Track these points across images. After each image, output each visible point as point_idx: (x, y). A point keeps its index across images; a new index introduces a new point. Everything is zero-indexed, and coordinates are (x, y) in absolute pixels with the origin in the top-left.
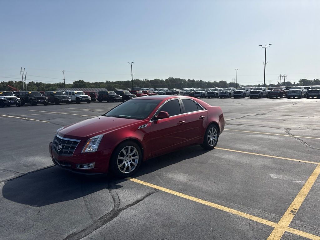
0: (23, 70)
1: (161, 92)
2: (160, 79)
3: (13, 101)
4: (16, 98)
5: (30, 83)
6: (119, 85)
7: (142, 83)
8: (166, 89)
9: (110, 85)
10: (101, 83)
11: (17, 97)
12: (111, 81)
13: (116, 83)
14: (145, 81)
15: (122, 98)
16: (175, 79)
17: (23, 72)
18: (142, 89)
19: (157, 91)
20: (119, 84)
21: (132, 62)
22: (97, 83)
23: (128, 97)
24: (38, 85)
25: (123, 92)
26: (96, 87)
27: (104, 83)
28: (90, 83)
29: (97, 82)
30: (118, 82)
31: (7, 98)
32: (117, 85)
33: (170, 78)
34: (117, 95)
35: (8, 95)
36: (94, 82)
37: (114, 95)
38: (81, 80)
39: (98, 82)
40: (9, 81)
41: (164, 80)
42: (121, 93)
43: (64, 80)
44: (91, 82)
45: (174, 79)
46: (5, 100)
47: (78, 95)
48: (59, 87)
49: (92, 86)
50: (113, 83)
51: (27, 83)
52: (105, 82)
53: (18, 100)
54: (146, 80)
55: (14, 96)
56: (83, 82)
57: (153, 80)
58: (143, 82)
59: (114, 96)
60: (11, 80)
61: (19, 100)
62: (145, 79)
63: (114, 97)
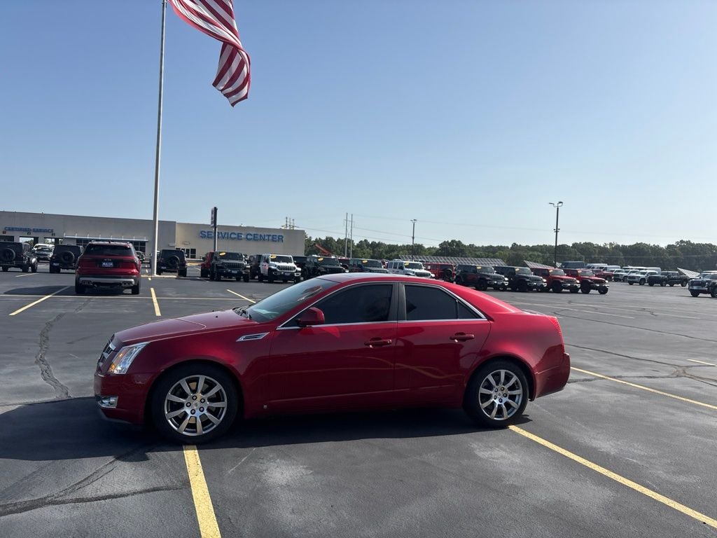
0: (349, 219)
1: (634, 275)
2: (652, 245)
3: (288, 273)
4: (294, 268)
5: (361, 242)
6: (540, 254)
7: (599, 253)
8: (650, 270)
9: (517, 254)
10: (500, 248)
11: (295, 266)
12: (524, 245)
13: (534, 249)
14: (608, 246)
15: (545, 285)
16: (697, 244)
17: (349, 222)
18: (588, 264)
19: (627, 272)
20: (542, 252)
21: (560, 202)
22: (491, 247)
23: (524, 280)
24: (375, 246)
25: (548, 270)
26: (487, 257)
27: (508, 247)
28: (476, 247)
29: (493, 245)
30: (541, 246)
31: (279, 267)
32: (536, 253)
33: (682, 241)
34: (535, 276)
35: (284, 262)
36: (486, 245)
37: (528, 276)
38: (457, 240)
39: (495, 245)
40: (327, 238)
41: (663, 245)
42: (544, 273)
43: (413, 238)
44: (478, 244)
45: (693, 245)
46: (275, 270)
47: (410, 269)
48: (410, 252)
49: (478, 253)
50: (527, 248)
51: (356, 242)
52: (510, 246)
53: (297, 271)
54: (611, 244)
55: (292, 265)
56: (459, 244)
57: (630, 246)
58: (602, 250)
59: (528, 278)
60: (330, 236)
61: (299, 271)
62: (608, 243)
63: (528, 280)
